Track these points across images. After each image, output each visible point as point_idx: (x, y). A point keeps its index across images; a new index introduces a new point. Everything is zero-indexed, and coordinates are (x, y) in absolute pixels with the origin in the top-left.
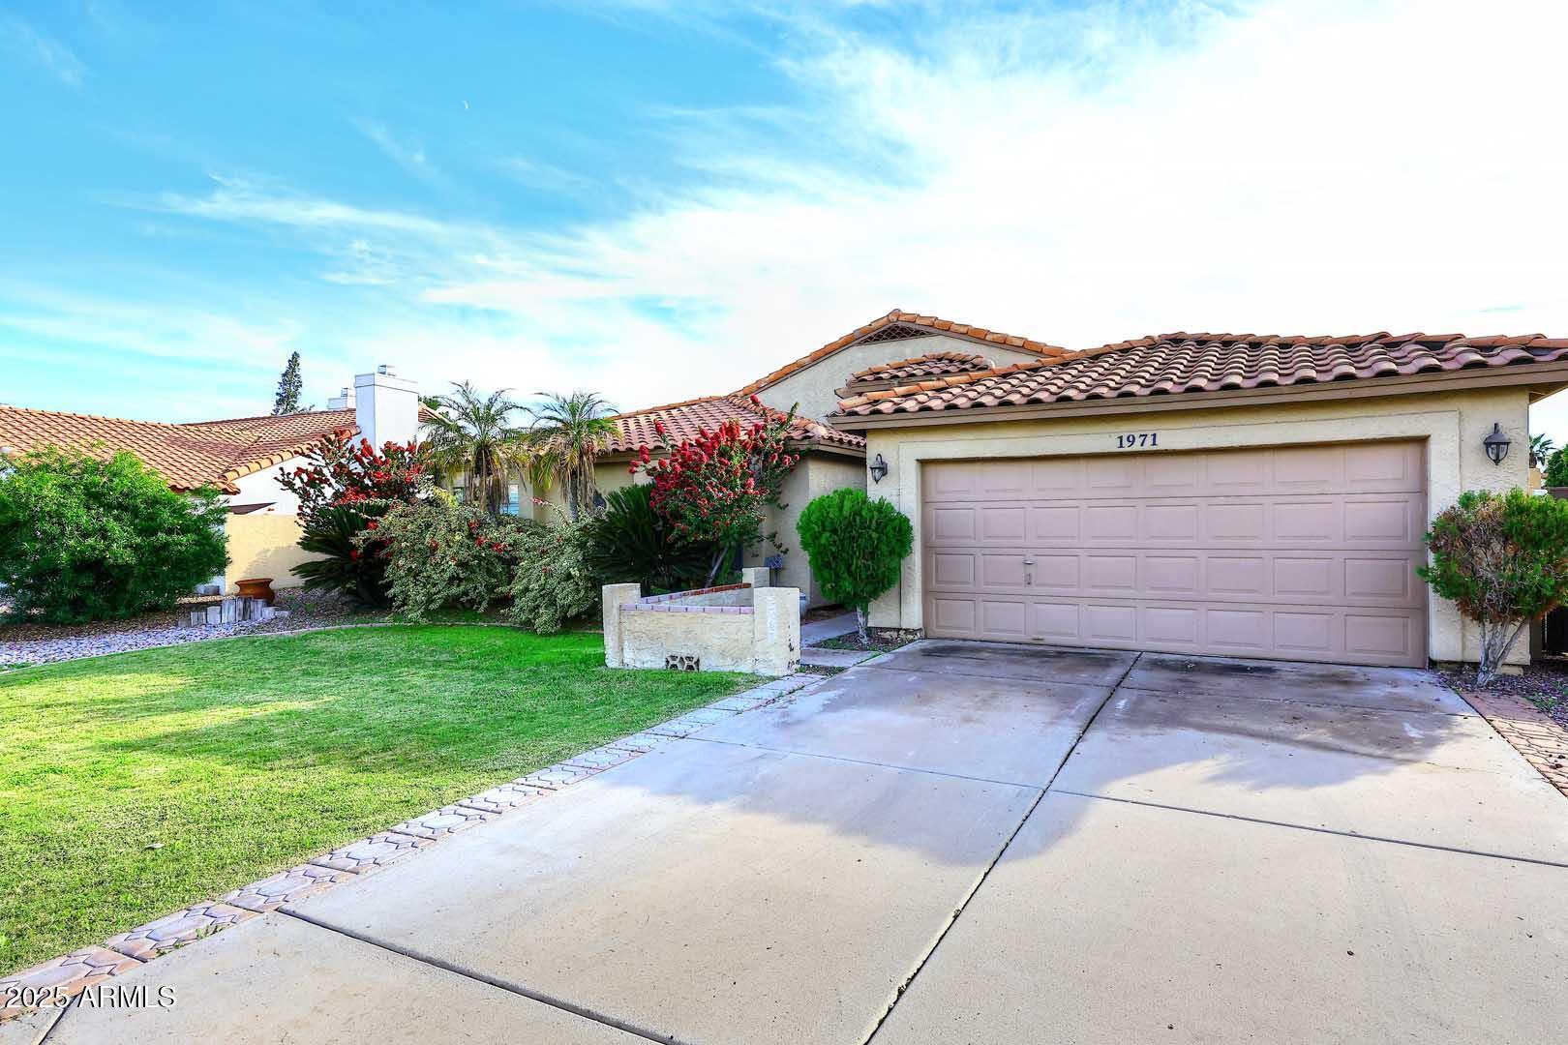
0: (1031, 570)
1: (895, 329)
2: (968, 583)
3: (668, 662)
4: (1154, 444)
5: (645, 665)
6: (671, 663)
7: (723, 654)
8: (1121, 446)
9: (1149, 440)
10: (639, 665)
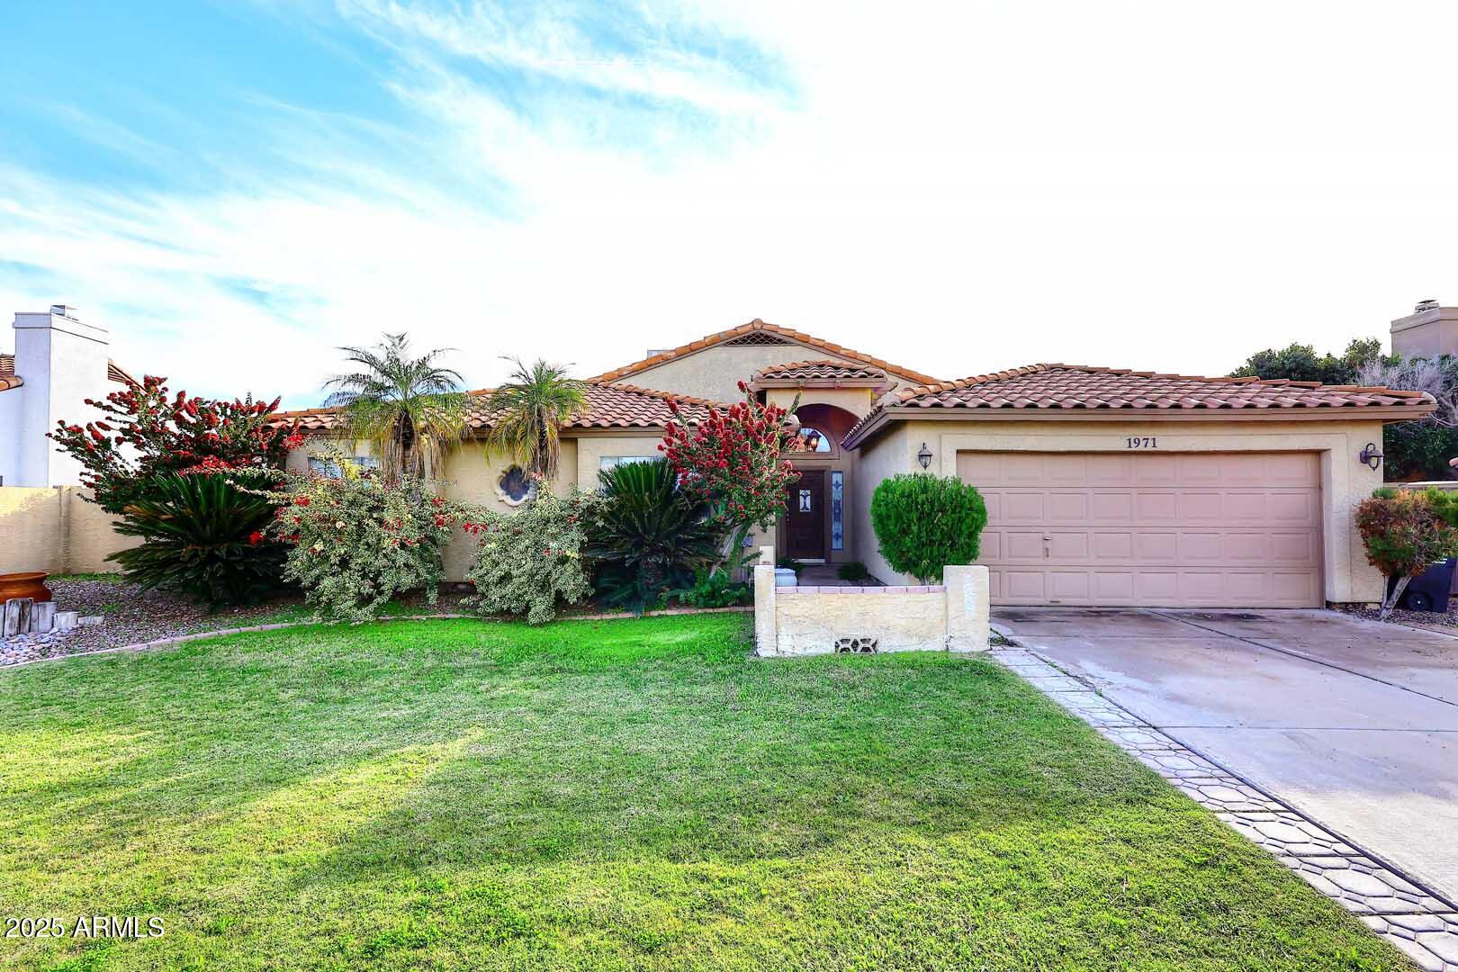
0: (1048, 544)
1: (759, 336)
2: (995, 557)
3: (837, 647)
4: (1154, 446)
5: (809, 651)
6: (842, 646)
7: (907, 633)
8: (1130, 447)
9: (1143, 443)
10: (799, 652)
